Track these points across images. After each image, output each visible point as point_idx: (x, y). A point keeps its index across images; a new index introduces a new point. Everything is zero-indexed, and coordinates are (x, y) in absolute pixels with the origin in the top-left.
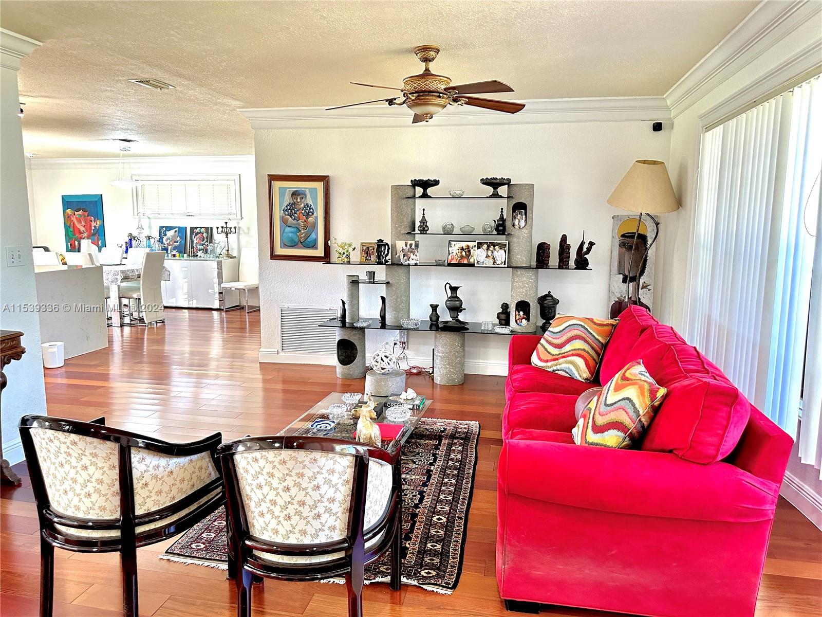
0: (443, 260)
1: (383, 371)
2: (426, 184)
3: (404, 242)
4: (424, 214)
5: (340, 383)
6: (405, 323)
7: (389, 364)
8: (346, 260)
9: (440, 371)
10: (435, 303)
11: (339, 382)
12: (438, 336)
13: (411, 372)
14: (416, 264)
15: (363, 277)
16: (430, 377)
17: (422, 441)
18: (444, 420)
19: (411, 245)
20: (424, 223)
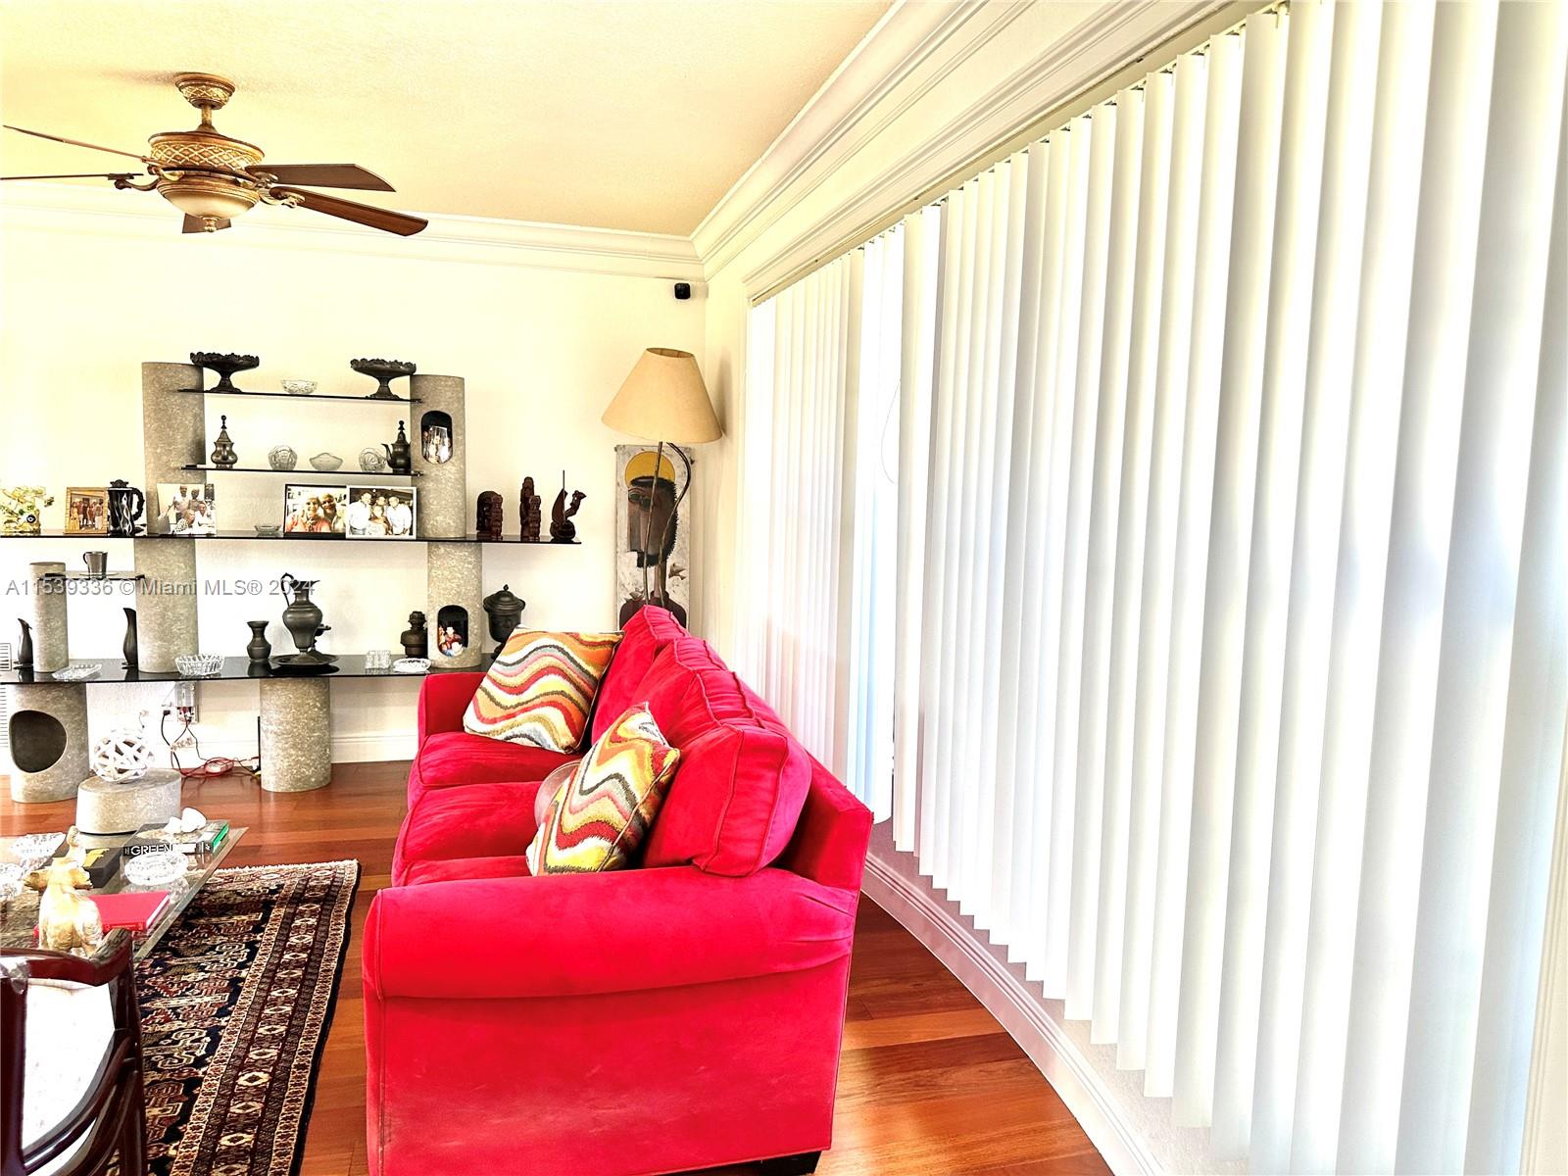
0: (276, 524)
1: (122, 777)
2: (227, 365)
3: (179, 486)
4: (224, 427)
5: (22, 813)
6: (186, 665)
7: (136, 759)
8: (29, 527)
9: (274, 764)
10: (259, 618)
11: (19, 812)
12: (268, 688)
13: (207, 773)
14: (209, 536)
15: (76, 565)
16: (253, 778)
17: (224, 918)
18: (280, 867)
19: (195, 494)
20: (224, 446)
